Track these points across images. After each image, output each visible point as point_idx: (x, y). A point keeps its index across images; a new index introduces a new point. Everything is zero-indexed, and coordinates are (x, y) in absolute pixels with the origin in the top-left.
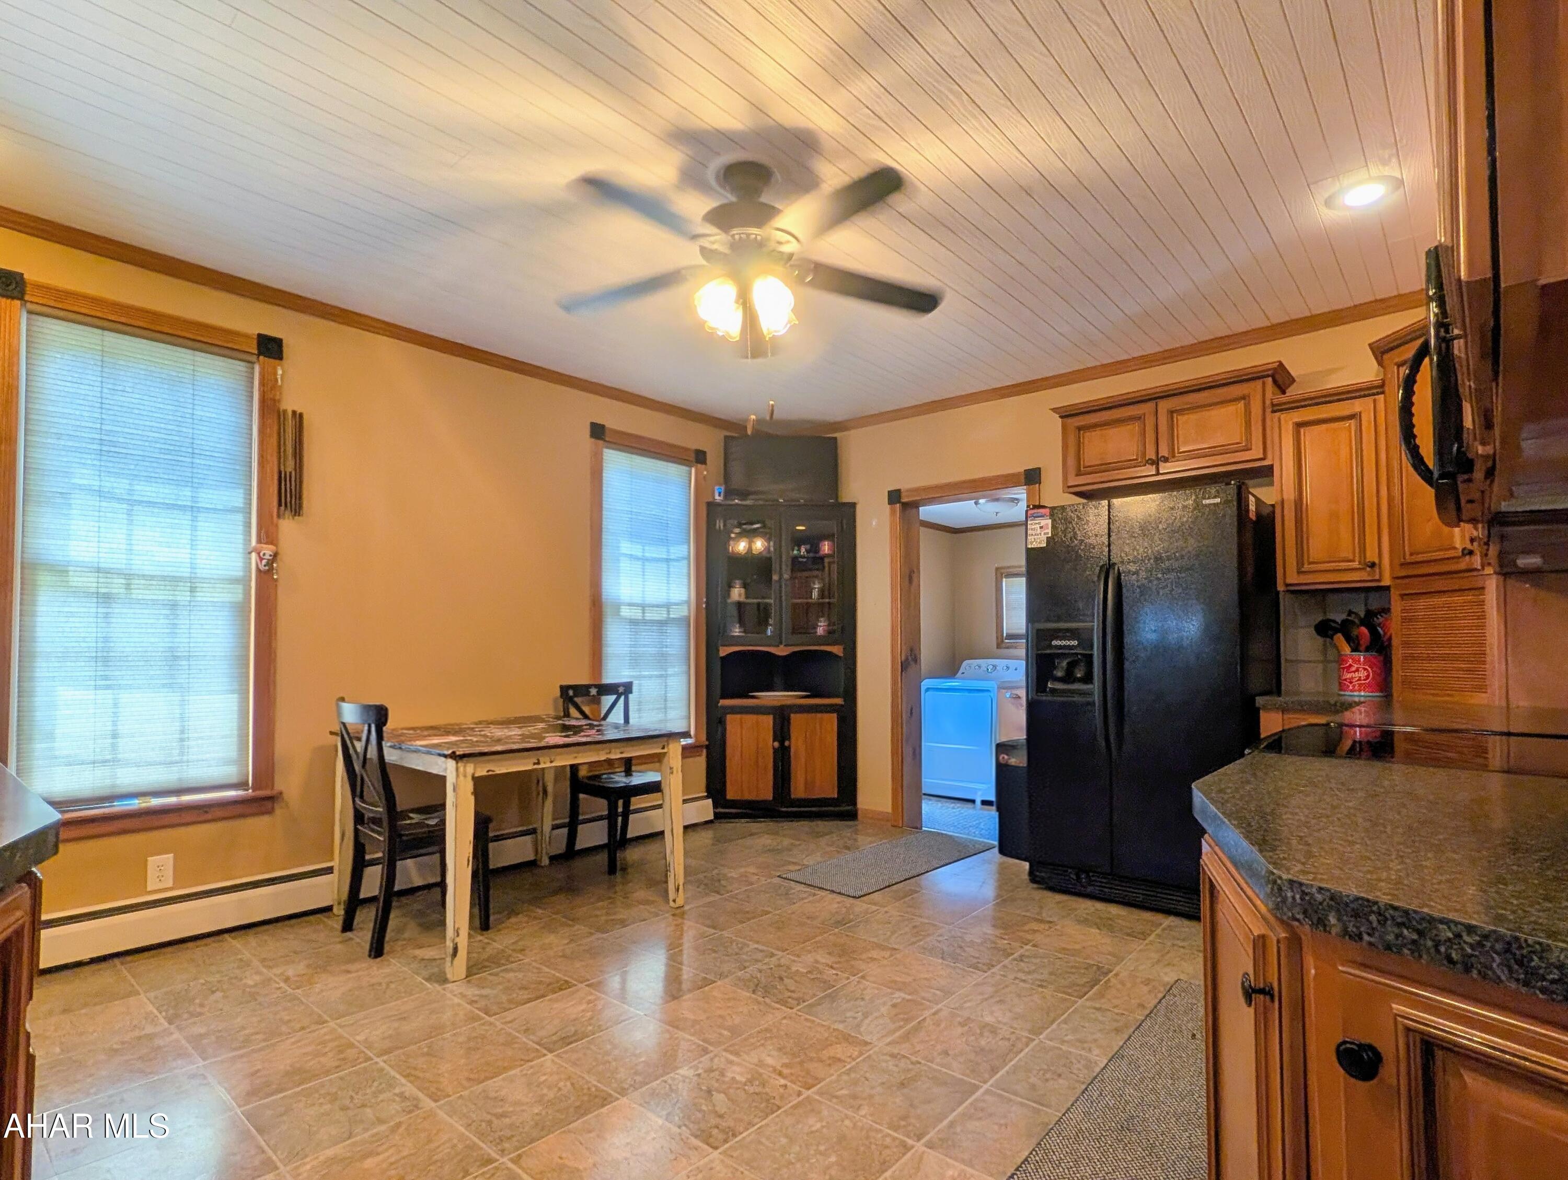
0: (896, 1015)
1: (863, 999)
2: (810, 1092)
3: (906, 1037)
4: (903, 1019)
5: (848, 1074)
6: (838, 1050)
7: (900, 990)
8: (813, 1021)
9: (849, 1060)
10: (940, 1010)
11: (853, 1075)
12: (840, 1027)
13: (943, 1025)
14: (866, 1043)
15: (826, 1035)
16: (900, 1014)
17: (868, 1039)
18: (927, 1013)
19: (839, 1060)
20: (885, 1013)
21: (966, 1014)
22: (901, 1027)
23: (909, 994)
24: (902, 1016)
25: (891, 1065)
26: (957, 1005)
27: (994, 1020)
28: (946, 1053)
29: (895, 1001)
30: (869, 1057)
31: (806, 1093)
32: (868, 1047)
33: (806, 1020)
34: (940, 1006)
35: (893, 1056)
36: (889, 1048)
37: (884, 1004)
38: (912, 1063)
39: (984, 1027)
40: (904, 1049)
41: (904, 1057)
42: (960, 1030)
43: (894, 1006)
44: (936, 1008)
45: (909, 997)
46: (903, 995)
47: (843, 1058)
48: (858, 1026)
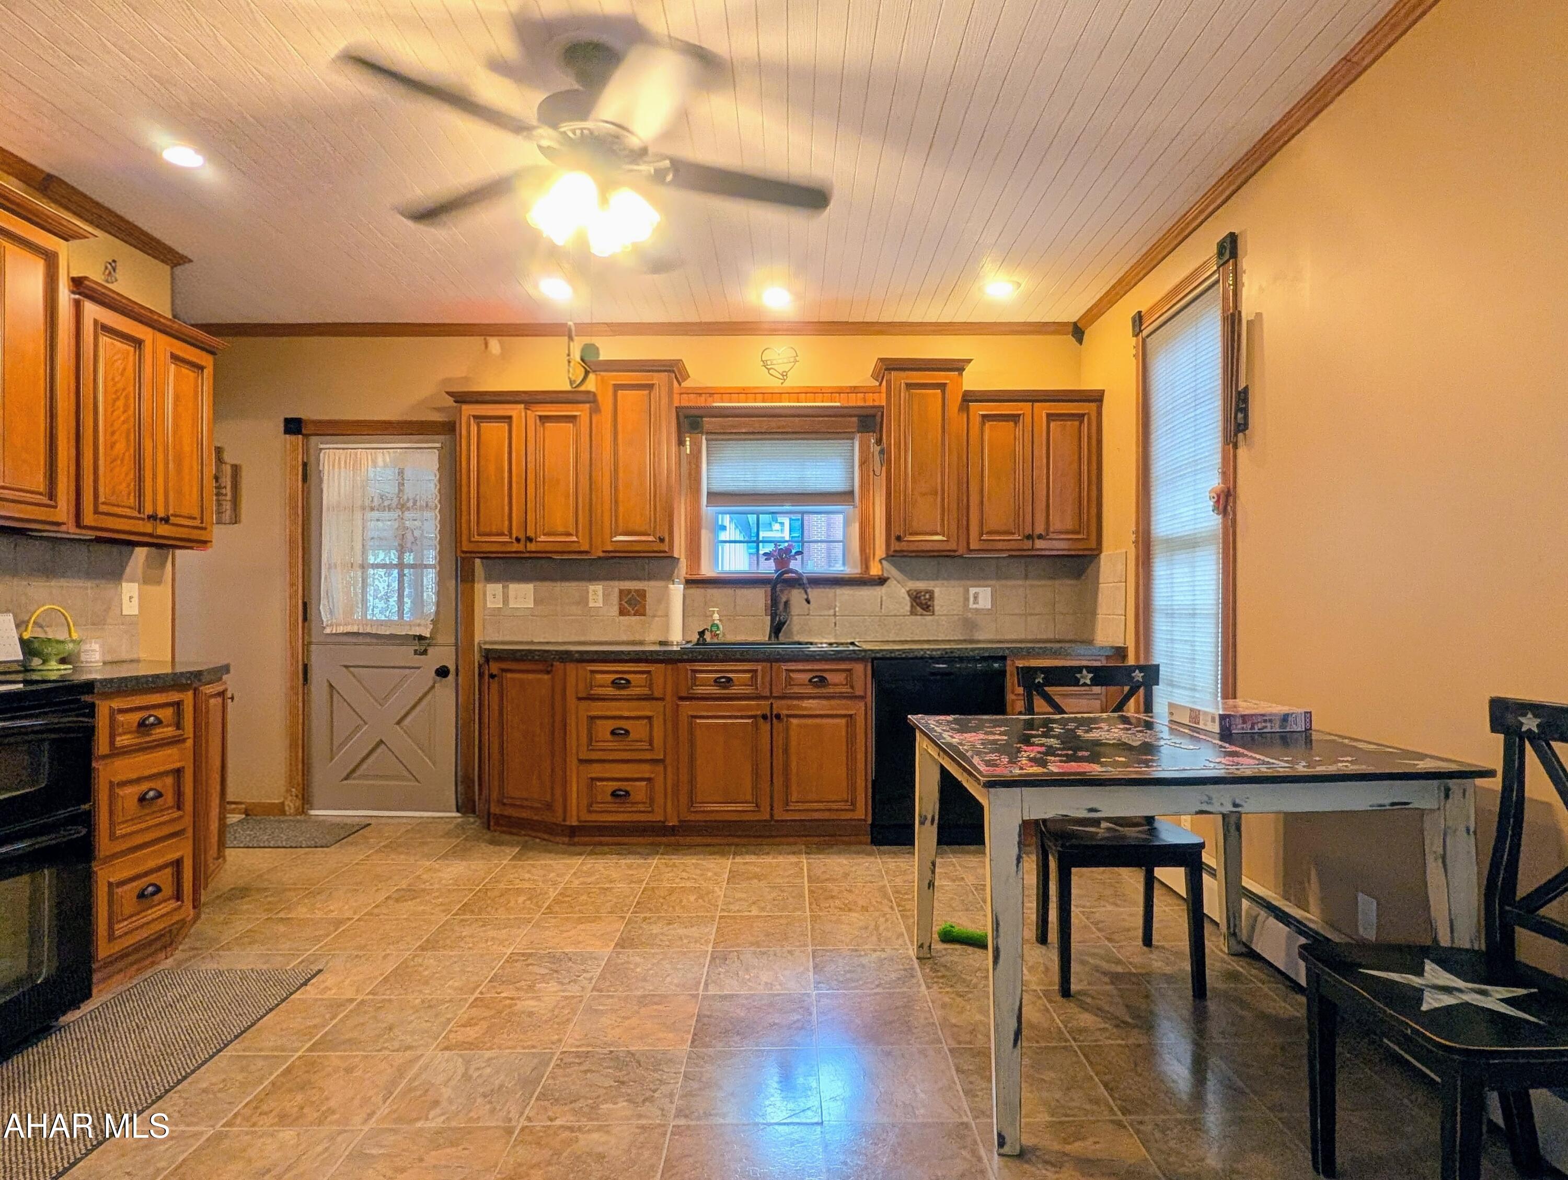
0: (427, 1091)
1: (485, 1096)
2: (473, 998)
3: (401, 1072)
4: (415, 1089)
5: (449, 1019)
6: (472, 1033)
7: (438, 1132)
8: (524, 1048)
9: (454, 1029)
10: (366, 1121)
11: (443, 1019)
12: (488, 1054)
13: (357, 1102)
14: (447, 1048)
15: (495, 1040)
16: (421, 1096)
17: (447, 1054)
18: (384, 1110)
19: (464, 1026)
20: (444, 1090)
21: (326, 1130)
22: (414, 1079)
23: (421, 1129)
24: (418, 1093)
25: (409, 1040)
26: (339, 1139)
27: (281, 1135)
28: (349, 1070)
29: (438, 1111)
30: (436, 1039)
31: (476, 995)
32: (442, 1046)
33: (534, 1047)
34: (366, 1128)
35: (409, 1048)
36: (419, 1053)
37: (450, 1101)
38: (386, 1048)
39: (297, 1119)
40: (400, 1058)
41: (398, 1050)
42: (332, 1103)
43: (436, 1103)
44: (372, 1123)
45: (419, 1124)
46: (428, 1125)
47: (463, 1029)
48: (467, 1062)
